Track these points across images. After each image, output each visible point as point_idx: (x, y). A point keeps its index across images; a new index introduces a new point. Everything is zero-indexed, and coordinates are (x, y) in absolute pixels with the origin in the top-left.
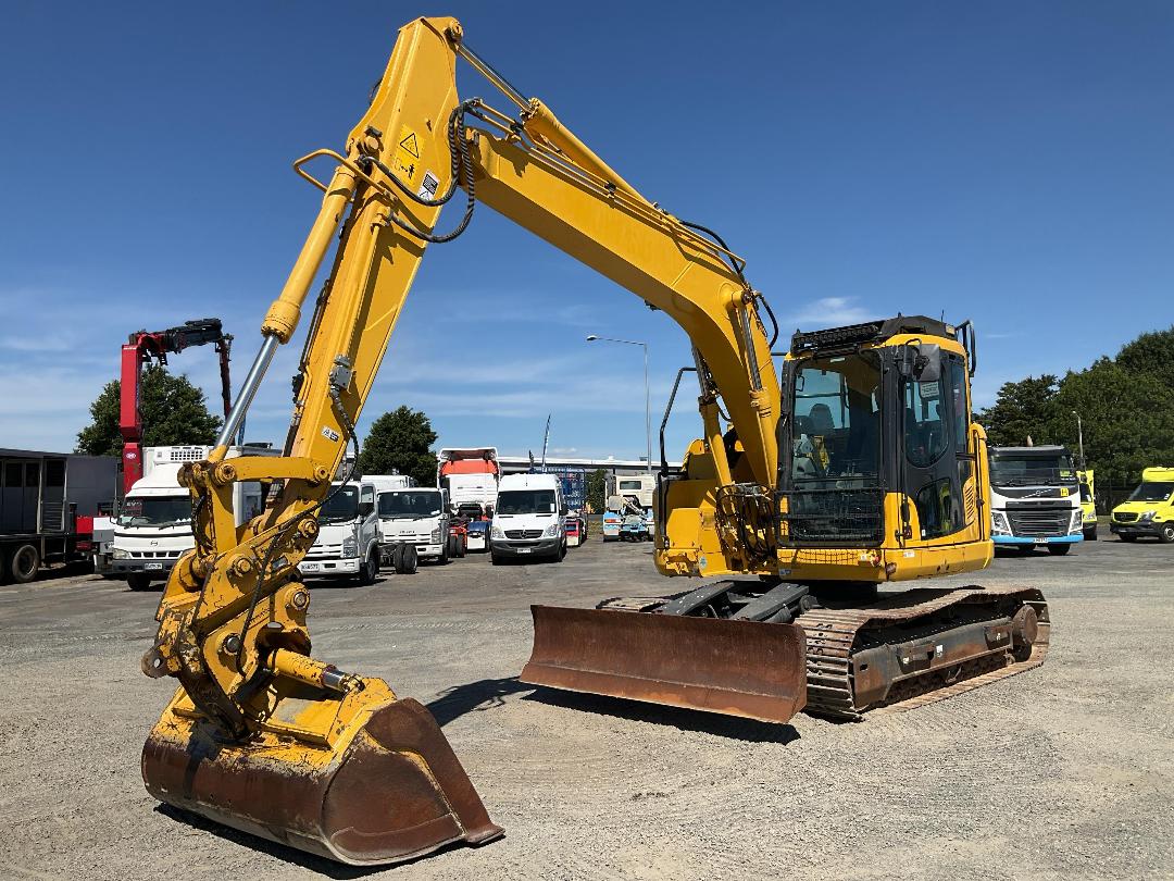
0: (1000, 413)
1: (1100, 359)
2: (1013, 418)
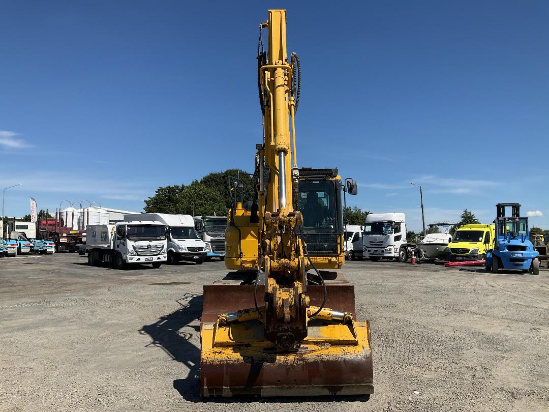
0: (156, 200)
1: (195, 181)
2: (161, 202)
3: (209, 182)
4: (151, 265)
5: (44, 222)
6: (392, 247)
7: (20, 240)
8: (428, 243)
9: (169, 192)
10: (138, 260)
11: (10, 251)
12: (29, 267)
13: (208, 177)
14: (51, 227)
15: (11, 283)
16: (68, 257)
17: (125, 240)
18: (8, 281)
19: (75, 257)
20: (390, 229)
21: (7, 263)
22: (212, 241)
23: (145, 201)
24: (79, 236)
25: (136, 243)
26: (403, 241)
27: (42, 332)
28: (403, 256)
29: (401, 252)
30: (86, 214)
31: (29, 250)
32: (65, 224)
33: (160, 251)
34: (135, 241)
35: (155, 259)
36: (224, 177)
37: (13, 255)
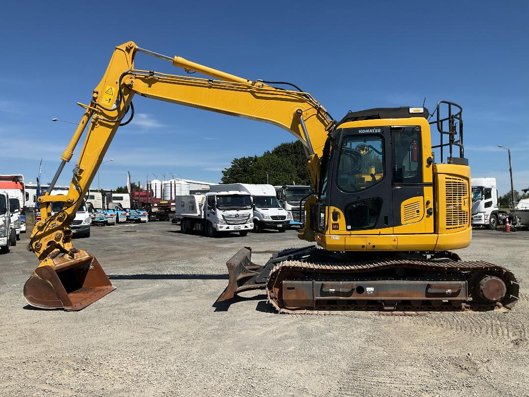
0: (233, 170)
1: (266, 152)
2: (237, 173)
3: (281, 152)
4: (238, 233)
5: (137, 193)
6: (482, 214)
7: (117, 210)
8: (524, 209)
9: (244, 163)
10: (227, 228)
11: (110, 220)
12: (129, 236)
13: (279, 147)
14: (143, 198)
15: (119, 251)
16: (161, 226)
17: (215, 210)
18: (115, 249)
19: (167, 226)
20: (480, 195)
21: (109, 231)
22: (293, 210)
23: (223, 172)
24: (168, 206)
25: (225, 212)
26: (494, 208)
27: (166, 302)
28: (494, 223)
29: (492, 219)
30: (173, 185)
31: (125, 220)
32: (154, 195)
33: (247, 220)
34: (224, 210)
35: (242, 227)
36: (294, 147)
37: (113, 224)
